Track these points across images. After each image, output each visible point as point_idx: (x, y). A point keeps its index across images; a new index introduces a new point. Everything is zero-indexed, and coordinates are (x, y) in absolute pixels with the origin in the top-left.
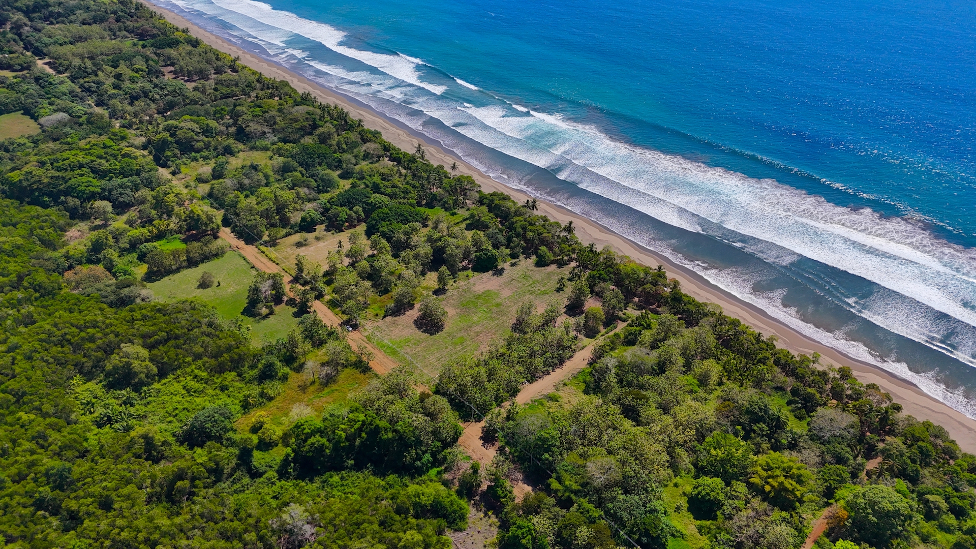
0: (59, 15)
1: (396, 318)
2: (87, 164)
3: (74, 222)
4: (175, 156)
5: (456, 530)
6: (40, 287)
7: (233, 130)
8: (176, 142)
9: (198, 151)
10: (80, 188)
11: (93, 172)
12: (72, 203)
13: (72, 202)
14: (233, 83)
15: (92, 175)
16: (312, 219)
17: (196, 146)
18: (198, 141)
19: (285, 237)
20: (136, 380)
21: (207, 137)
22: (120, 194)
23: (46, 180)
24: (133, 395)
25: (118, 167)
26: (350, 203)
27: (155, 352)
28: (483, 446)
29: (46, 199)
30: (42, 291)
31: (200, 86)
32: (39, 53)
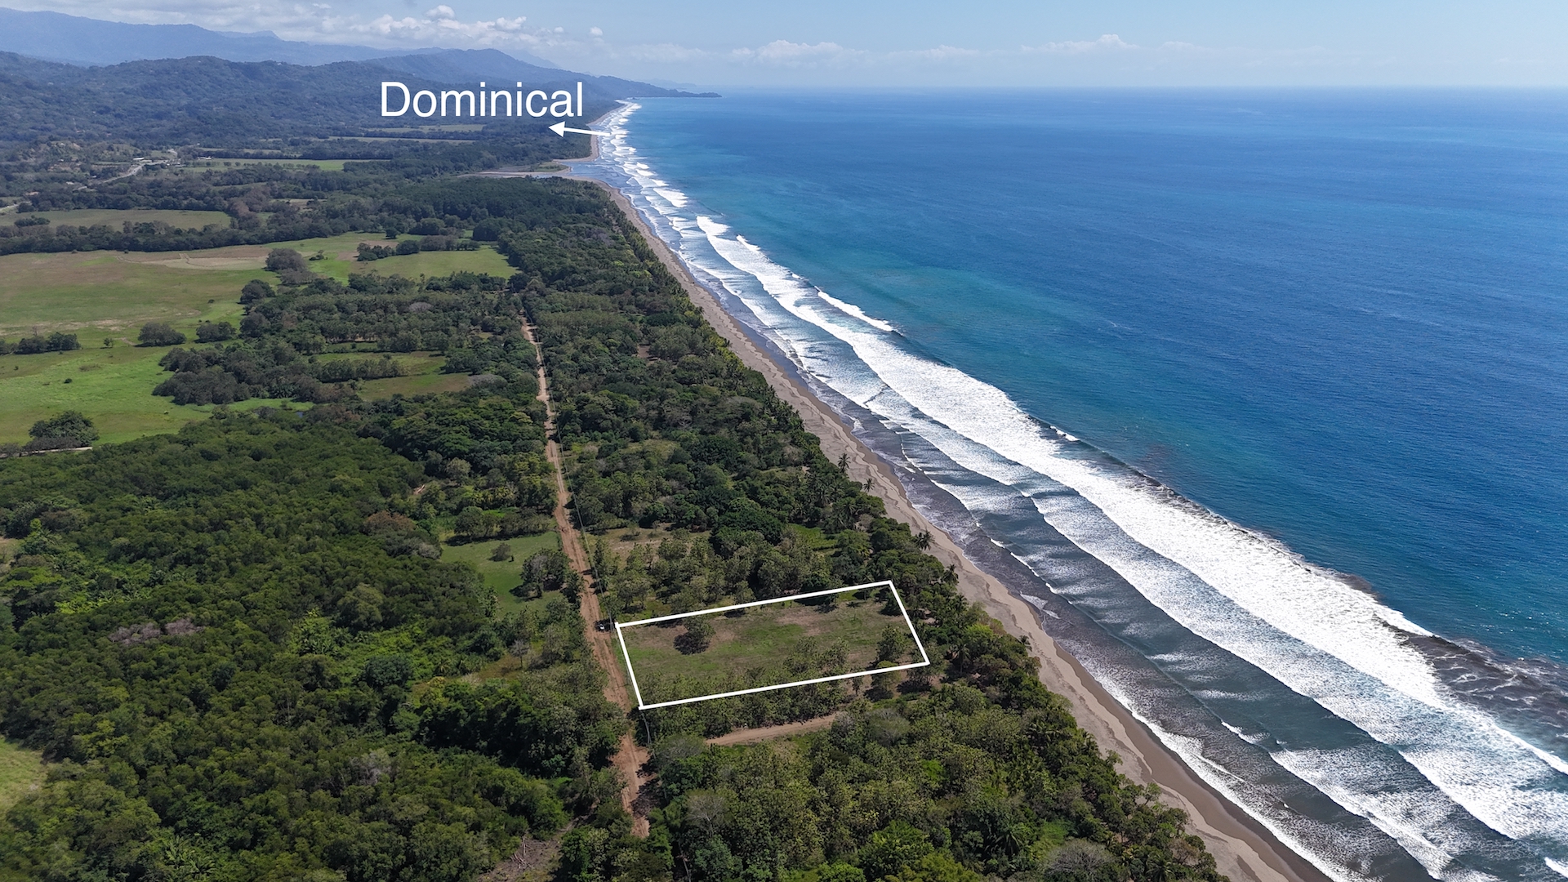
0: (581, 283)
1: (661, 629)
2: (468, 421)
3: (430, 478)
4: (575, 432)
5: (535, 838)
6: (342, 524)
7: (653, 413)
8: (581, 417)
9: (602, 431)
10: (447, 444)
11: (471, 431)
12: (434, 458)
13: (434, 456)
14: (696, 367)
15: (469, 434)
16: (655, 513)
17: (601, 425)
18: (605, 419)
19: (618, 528)
20: (356, 621)
21: (618, 416)
22: (485, 457)
23: (423, 432)
24: (348, 636)
25: (498, 431)
26: (708, 501)
27: (390, 600)
28: (638, 773)
29: (416, 451)
30: (342, 528)
31: (656, 365)
32: (531, 320)
